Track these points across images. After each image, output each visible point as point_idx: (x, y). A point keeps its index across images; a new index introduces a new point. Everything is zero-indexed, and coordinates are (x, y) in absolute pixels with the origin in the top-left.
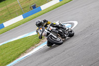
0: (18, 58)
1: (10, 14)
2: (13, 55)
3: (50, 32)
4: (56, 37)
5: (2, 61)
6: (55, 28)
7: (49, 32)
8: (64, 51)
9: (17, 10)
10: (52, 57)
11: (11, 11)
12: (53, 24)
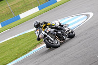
0: (34, 49)
1: (26, 6)
2: (29, 46)
3: (48, 34)
4: (53, 40)
5: (18, 52)
6: (53, 30)
7: (46, 34)
8: (79, 42)
9: (33, 2)
10: (68, 48)
11: (27, 3)
12: (51, 25)
